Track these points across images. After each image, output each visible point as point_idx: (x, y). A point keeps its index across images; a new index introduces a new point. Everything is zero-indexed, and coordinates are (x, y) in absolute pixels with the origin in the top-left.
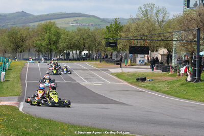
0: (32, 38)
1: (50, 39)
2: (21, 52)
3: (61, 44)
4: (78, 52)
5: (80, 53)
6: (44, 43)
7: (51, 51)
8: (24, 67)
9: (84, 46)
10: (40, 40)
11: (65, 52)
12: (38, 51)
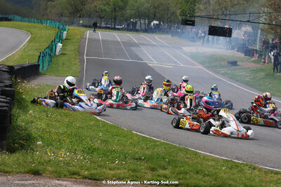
2: (80, 17)
5: (149, 23)
8: (83, 38)
9: (155, 15)
10: (104, 5)
11: (132, 20)
12: (101, 18)
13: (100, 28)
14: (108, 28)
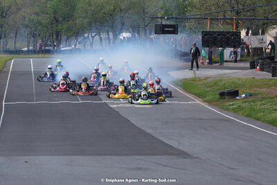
0: (20, 9)
1: (55, 12)
3: (78, 21)
4: (111, 35)
5: (116, 36)
6: (45, 19)
7: (58, 34)
10: (37, 14)
11: (86, 35)
12: (34, 36)
13: (34, 52)
14: (48, 52)
